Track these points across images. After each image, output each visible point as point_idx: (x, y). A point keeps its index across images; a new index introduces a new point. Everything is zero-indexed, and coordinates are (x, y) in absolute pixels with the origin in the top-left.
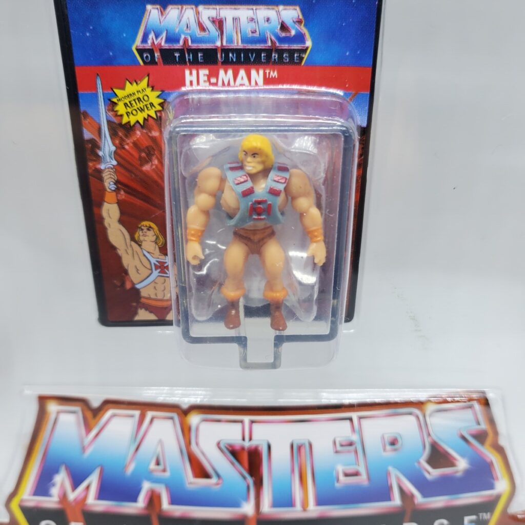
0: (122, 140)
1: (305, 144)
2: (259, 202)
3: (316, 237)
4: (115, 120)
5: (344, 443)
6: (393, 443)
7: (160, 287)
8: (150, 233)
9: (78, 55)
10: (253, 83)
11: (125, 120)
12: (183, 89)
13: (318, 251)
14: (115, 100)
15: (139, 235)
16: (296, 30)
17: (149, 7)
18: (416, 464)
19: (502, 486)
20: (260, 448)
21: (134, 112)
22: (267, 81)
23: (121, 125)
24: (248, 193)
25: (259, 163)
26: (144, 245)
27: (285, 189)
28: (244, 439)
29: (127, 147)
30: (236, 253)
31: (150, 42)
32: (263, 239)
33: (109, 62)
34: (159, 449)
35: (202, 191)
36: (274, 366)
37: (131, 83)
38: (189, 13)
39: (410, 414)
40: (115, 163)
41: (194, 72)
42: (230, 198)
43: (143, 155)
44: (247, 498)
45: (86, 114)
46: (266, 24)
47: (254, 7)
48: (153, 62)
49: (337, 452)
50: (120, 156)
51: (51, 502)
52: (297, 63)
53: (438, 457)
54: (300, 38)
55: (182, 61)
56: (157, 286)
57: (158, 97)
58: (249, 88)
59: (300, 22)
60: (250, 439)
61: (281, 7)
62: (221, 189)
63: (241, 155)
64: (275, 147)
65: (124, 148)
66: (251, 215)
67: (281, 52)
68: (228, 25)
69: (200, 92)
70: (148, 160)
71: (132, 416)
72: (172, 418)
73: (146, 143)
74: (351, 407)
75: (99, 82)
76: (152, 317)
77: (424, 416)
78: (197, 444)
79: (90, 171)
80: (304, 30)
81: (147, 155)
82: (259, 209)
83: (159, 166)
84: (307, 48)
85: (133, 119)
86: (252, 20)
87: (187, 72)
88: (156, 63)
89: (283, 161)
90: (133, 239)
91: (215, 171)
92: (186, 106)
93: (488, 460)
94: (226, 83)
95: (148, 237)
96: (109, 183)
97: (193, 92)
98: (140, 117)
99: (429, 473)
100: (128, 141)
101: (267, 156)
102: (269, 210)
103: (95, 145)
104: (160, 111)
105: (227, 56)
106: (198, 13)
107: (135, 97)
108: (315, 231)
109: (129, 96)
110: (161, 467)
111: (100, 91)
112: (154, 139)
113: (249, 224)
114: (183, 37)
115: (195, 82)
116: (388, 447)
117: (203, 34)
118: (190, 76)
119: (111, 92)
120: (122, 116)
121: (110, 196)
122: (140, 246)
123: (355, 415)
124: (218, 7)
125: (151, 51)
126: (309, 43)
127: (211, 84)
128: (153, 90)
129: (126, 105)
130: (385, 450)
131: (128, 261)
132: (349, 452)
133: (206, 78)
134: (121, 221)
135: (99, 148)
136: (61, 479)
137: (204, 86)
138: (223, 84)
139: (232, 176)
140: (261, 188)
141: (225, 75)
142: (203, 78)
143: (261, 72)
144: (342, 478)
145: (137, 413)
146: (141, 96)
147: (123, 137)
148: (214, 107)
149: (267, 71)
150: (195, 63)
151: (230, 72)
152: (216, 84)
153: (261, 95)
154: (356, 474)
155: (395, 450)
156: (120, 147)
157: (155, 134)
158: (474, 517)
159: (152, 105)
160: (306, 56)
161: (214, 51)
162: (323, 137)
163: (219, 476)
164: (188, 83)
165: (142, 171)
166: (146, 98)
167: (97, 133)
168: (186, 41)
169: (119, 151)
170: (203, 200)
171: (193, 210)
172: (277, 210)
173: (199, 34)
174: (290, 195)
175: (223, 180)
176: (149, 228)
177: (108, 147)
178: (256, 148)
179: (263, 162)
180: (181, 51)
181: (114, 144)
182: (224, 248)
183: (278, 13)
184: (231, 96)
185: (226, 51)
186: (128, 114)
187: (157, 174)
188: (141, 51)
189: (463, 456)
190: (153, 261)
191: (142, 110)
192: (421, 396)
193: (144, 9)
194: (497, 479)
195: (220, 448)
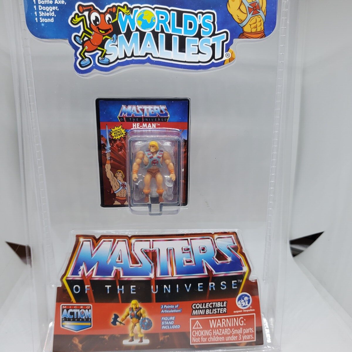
0: (113, 144)
1: (168, 144)
2: (155, 160)
3: (172, 172)
4: (111, 138)
5: (185, 249)
6: (203, 249)
7: (122, 192)
8: (120, 174)
9: (101, 119)
10: (153, 127)
11: (114, 138)
12: (132, 129)
13: (173, 176)
14: (111, 132)
15: (116, 174)
16: (165, 112)
17: (123, 106)
18: (212, 258)
19: (245, 269)
20: (156, 251)
21: (117, 136)
22: (157, 127)
23: (113, 139)
24: (151, 158)
25: (154, 149)
26: (118, 178)
27: (162, 156)
28: (150, 248)
29: (114, 146)
30: (148, 177)
31: (122, 115)
32: (156, 172)
33: (110, 121)
34: (120, 253)
35: (137, 158)
36: (160, 214)
37: (117, 127)
38: (134, 107)
39: (209, 238)
40: (110, 151)
41: (135, 124)
42: (146, 159)
43: (119, 148)
44: (151, 272)
45: (102, 136)
46: (156, 111)
47: (153, 106)
48: (123, 121)
49: (183, 253)
50: (112, 149)
51: (78, 277)
52: (165, 121)
53: (220, 256)
54: (166, 114)
55: (132, 121)
56: (121, 192)
57: (124, 131)
58: (151, 128)
59: (166, 110)
60: (153, 248)
61: (160, 106)
62: (143, 157)
63: (149, 147)
64: (159, 145)
65: (113, 146)
66: (152, 164)
67: (161, 118)
68: (145, 111)
69: (137, 130)
70: (121, 150)
71: (111, 241)
72: (125, 241)
73: (120, 145)
74: (187, 235)
75: (107, 126)
76: (119, 204)
77: (214, 240)
78: (134, 250)
79: (102, 153)
80: (167, 112)
81: (121, 149)
82: (155, 162)
83: (124, 152)
84: (168, 117)
85: (117, 138)
86: (152, 109)
87: (133, 124)
88: (124, 121)
89: (162, 149)
90: (114, 176)
91: (142, 152)
92: (133, 133)
93: (240, 258)
94: (145, 127)
95: (120, 175)
96: (108, 157)
97: (135, 129)
98: (119, 137)
99: (218, 262)
100: (115, 144)
101: (157, 147)
102: (157, 162)
103: (105, 146)
104: (125, 135)
105: (145, 120)
106: (137, 107)
107: (118, 131)
108: (171, 170)
109: (116, 131)
110: (120, 261)
111: (107, 129)
112: (123, 144)
113: (152, 167)
114: (132, 114)
115: (136, 127)
116: (202, 251)
117: (138, 113)
118: (134, 125)
119: (110, 129)
120: (113, 137)
121: (108, 162)
122: (117, 178)
123: (189, 238)
124: (142, 106)
125: (123, 118)
126: (169, 116)
127: (140, 127)
128: (123, 129)
129: (115, 133)
130: (200, 252)
131: (112, 183)
132: (188, 252)
133: (139, 126)
134: (111, 170)
135: (106, 147)
136: (83, 267)
137: (138, 128)
138: (144, 128)
139: (146, 153)
140: (155, 156)
141: (145, 125)
142: (138, 126)
143: (155, 124)
144: (185, 263)
145: (112, 240)
146: (119, 131)
147: (113, 143)
148: (142, 134)
149: (157, 124)
150: (136, 121)
151: (146, 124)
152: (142, 127)
153: (155, 131)
154: (191, 262)
155: (204, 252)
156: (112, 146)
157: (123, 142)
158: (236, 281)
159: (122, 133)
160: (168, 119)
161: (141, 118)
162: (173, 142)
163: (141, 263)
164: (133, 127)
165: (118, 154)
166: (121, 131)
167: (105, 142)
168: (133, 115)
169: (112, 147)
170: (138, 160)
171: (135, 164)
172: (160, 163)
173: (137, 113)
174: (164, 159)
175: (144, 155)
176: (120, 172)
177: (109, 146)
178: (153, 145)
179: (156, 149)
180: (131, 118)
181: (110, 145)
182: (144, 176)
183: (160, 107)
184: (146, 131)
185: (145, 118)
186: (115, 136)
187: (124, 155)
188: (120, 118)
189: (229, 256)
190: (121, 183)
191: (119, 135)
192: (212, 231)
193: (121, 106)
194: (244, 266)
195: (142, 252)
